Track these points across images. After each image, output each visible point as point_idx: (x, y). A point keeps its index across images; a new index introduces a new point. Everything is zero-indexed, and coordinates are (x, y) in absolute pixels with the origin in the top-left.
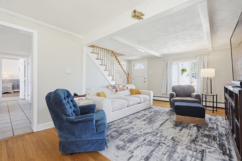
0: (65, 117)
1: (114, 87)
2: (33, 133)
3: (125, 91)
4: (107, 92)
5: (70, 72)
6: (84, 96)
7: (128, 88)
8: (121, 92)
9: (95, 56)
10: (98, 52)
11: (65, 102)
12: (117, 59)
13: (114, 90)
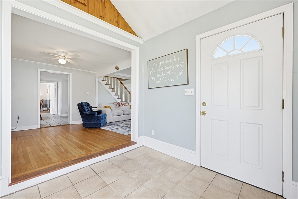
0: (84, 113)
1: (118, 103)
2: (69, 125)
3: (126, 106)
4: (113, 106)
5: (88, 94)
6: (97, 108)
7: (129, 104)
8: (122, 106)
9: (105, 82)
10: (107, 80)
11: (85, 108)
12: (122, 84)
13: (118, 105)
